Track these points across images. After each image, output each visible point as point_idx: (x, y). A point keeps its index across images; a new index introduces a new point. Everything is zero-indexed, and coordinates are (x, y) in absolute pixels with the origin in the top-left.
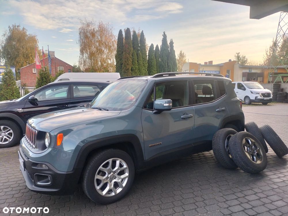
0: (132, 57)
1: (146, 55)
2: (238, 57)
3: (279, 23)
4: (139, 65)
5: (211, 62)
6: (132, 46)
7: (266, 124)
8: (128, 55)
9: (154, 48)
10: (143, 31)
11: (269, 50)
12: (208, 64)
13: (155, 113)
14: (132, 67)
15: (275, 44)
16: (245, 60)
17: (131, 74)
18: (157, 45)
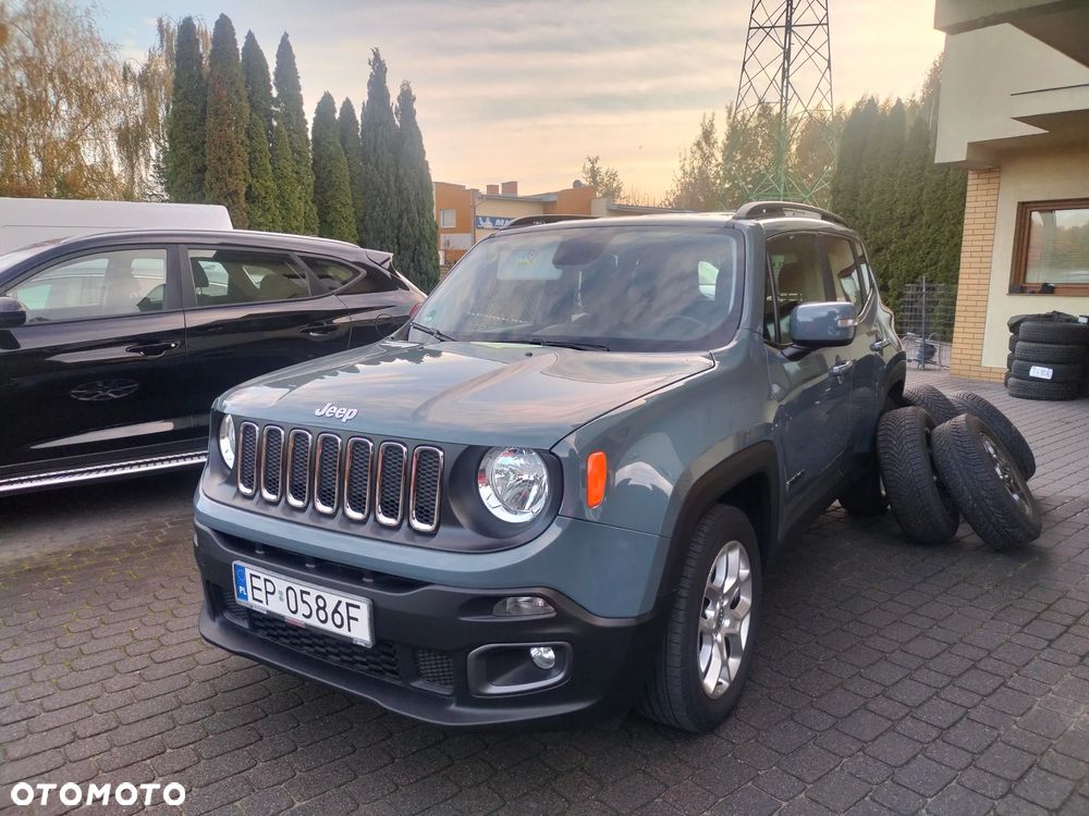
0: (248, 142)
1: (307, 140)
2: (594, 173)
3: (744, 63)
4: (279, 177)
6: (244, 93)
9: (335, 111)
10: (286, 36)
11: (689, 154)
12: (500, 192)
13: (792, 357)
14: (250, 187)
15: (707, 135)
16: (615, 185)
17: (248, 213)
18: (347, 99)
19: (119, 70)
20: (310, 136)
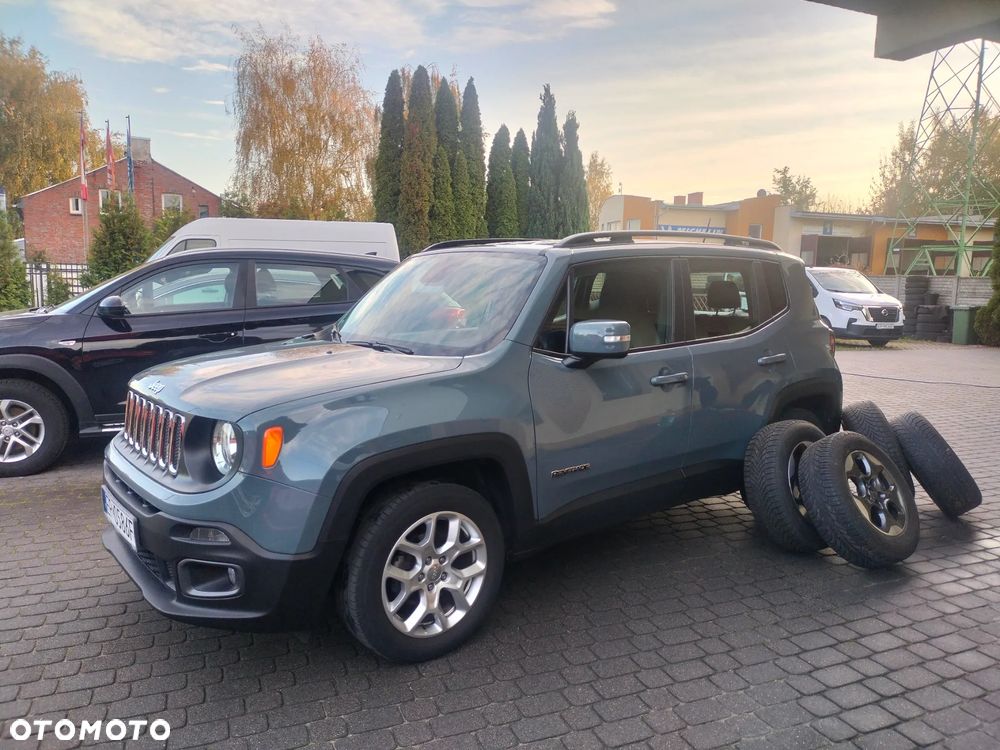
0: (433, 169)
1: (484, 166)
2: (785, 182)
3: (933, 70)
4: (457, 197)
5: (697, 197)
6: (433, 129)
7: (912, 410)
8: (419, 162)
9: (509, 141)
10: (472, 79)
12: (687, 203)
13: (571, 366)
14: (433, 206)
15: (909, 143)
16: (808, 192)
17: (430, 228)
18: (521, 130)
19: (373, 113)
20: (487, 162)
